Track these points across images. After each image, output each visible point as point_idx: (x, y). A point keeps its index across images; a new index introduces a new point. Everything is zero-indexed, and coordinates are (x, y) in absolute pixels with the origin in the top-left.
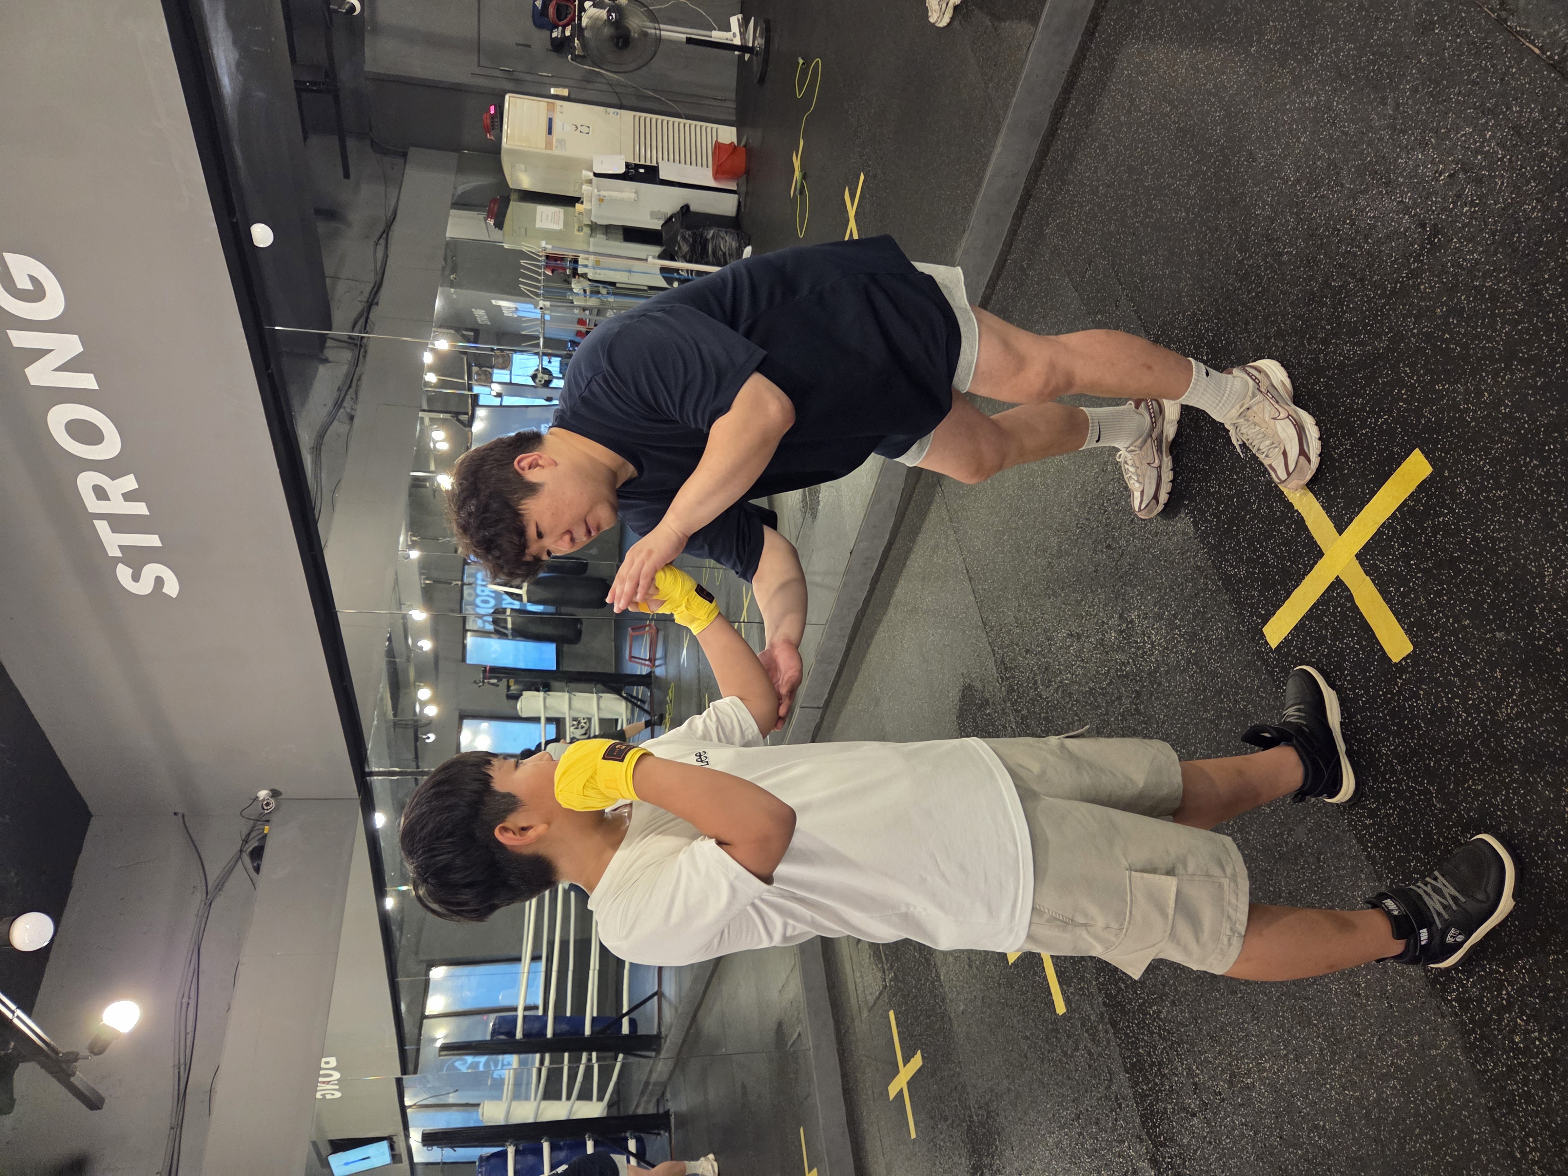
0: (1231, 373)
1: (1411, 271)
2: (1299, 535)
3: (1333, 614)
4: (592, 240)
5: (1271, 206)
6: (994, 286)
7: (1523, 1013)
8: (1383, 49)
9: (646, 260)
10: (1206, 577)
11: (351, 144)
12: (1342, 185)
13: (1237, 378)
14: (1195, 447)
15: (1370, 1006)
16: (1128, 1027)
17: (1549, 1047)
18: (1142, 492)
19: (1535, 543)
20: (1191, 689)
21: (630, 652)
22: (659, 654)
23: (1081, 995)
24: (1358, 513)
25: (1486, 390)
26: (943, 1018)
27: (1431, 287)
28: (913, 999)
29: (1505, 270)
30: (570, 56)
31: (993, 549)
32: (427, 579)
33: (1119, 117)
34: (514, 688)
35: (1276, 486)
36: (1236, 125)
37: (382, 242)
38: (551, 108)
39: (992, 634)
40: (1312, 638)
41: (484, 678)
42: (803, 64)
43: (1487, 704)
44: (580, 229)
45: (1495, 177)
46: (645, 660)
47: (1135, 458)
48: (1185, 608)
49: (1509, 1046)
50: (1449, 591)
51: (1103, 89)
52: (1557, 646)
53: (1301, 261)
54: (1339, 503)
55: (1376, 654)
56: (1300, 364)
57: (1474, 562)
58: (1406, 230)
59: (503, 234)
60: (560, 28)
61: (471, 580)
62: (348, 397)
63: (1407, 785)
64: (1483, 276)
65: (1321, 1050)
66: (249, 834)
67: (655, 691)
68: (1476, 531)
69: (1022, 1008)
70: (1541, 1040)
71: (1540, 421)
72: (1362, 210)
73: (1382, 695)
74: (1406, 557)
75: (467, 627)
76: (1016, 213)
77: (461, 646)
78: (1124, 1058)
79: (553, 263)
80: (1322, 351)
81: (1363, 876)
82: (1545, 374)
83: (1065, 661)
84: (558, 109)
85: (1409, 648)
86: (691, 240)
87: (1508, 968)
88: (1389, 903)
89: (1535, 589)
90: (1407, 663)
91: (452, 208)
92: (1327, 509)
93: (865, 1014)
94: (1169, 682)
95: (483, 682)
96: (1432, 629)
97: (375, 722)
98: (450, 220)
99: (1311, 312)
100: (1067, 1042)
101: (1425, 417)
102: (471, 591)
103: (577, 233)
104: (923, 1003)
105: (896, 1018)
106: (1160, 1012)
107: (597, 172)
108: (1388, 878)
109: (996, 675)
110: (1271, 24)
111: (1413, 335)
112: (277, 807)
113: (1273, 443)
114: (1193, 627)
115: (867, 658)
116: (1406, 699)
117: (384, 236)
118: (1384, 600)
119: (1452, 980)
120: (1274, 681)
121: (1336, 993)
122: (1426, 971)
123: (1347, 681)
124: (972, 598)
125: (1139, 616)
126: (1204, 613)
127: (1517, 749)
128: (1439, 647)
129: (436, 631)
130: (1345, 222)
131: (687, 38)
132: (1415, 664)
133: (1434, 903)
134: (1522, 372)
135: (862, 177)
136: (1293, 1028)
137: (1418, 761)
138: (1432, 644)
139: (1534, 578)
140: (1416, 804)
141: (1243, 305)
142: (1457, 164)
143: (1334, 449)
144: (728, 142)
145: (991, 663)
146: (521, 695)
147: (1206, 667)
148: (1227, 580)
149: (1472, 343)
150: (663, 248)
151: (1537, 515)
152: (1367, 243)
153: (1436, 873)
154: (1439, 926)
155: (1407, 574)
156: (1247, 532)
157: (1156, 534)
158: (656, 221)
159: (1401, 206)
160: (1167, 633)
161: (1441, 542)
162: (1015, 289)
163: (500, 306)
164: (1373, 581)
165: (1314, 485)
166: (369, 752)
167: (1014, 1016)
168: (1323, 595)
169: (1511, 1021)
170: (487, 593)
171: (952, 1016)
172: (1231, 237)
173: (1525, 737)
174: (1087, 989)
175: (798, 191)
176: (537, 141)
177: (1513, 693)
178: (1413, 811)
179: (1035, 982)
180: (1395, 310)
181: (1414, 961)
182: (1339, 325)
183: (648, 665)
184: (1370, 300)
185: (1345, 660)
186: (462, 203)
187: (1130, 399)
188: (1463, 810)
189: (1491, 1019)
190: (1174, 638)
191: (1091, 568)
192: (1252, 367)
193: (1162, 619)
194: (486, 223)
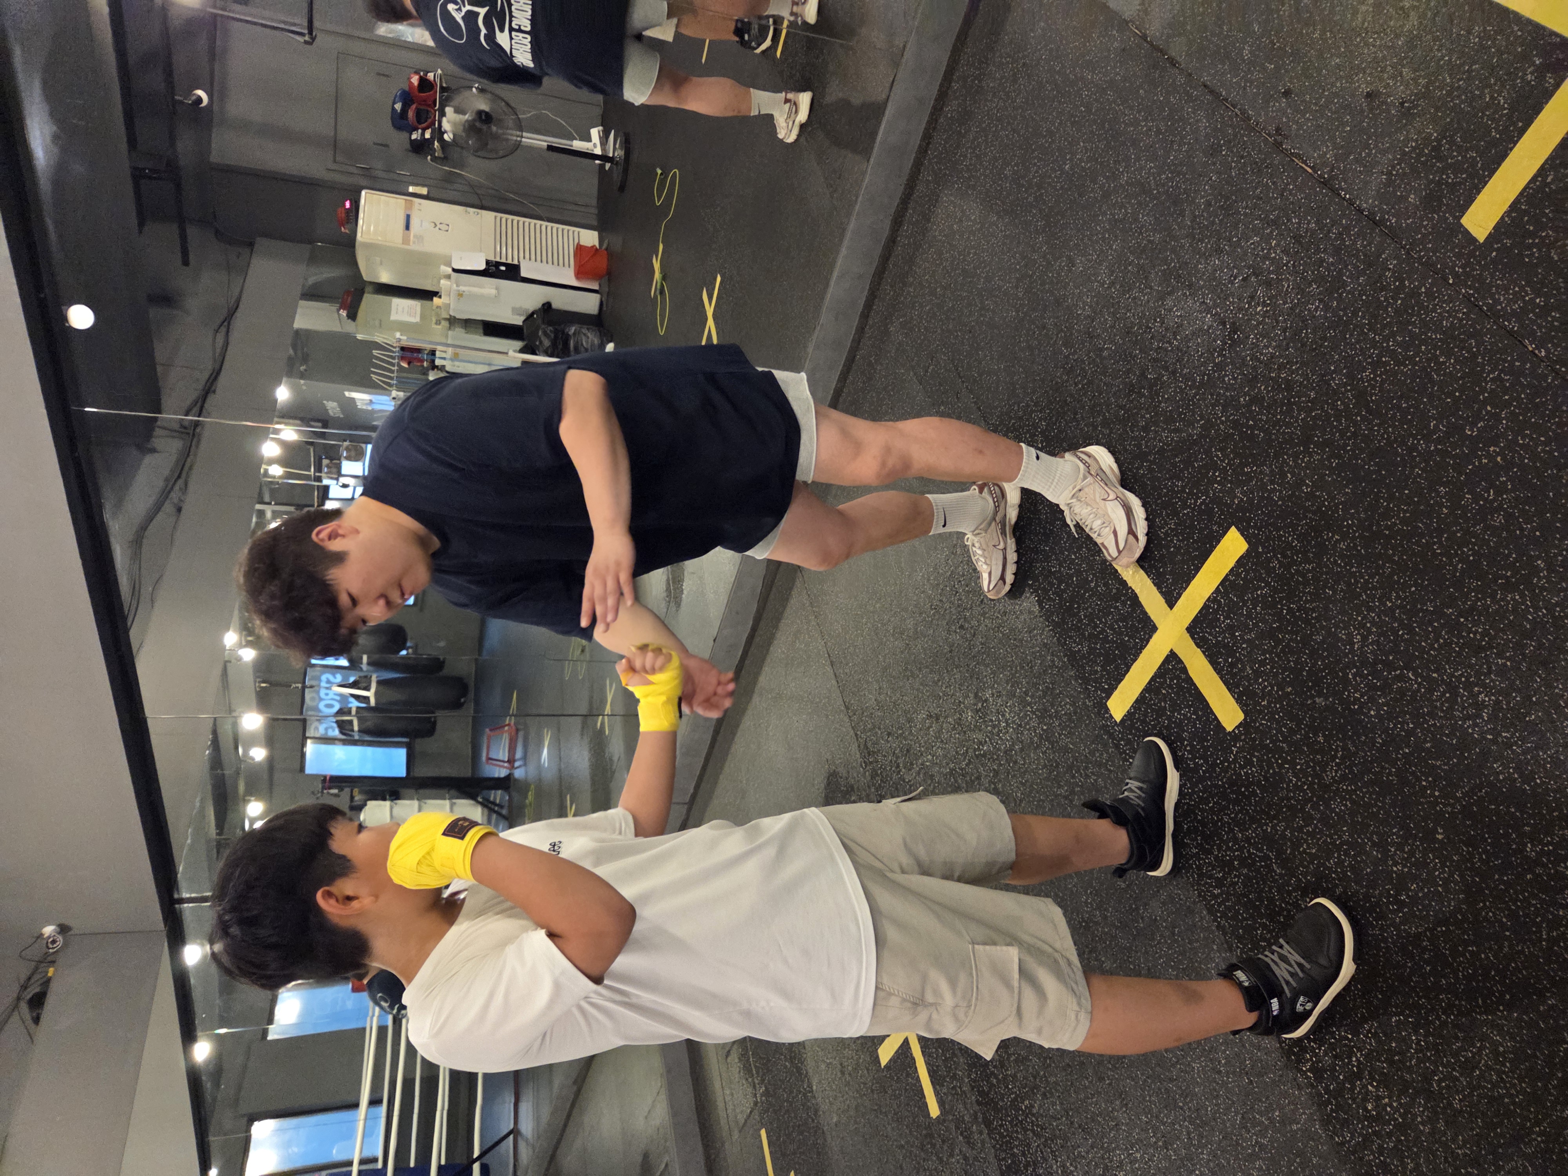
0: (1063, 457)
1: (1216, 365)
2: (1134, 611)
3: (1170, 687)
4: (450, 333)
5: (1090, 307)
6: (846, 380)
7: (1373, 1079)
8: (1179, 168)
9: (507, 353)
10: (1053, 655)
11: (192, 232)
12: (1151, 288)
13: (1068, 462)
14: (1035, 529)
15: (1231, 1083)
16: (1001, 1126)
17: (1399, 1112)
18: (990, 574)
19: (1342, 612)
20: (1045, 766)
21: (488, 754)
22: (519, 754)
23: (953, 1095)
24: (1185, 589)
25: (1288, 472)
26: (816, 1132)
27: (1235, 379)
28: (785, 1114)
29: (1297, 362)
30: (429, 157)
31: (853, 632)
32: (264, 682)
33: (952, 225)
34: (358, 797)
35: (1111, 565)
36: (1056, 233)
37: (223, 330)
38: (409, 206)
39: (855, 718)
40: (1153, 710)
41: (324, 788)
42: (661, 174)
43: (1314, 769)
44: (438, 323)
45: (1282, 280)
46: (503, 761)
47: (982, 540)
48: (1035, 685)
49: (1363, 1115)
50: (1272, 659)
51: (937, 201)
52: (1370, 709)
53: (1120, 356)
54: (1168, 579)
55: (1211, 723)
56: (1126, 450)
57: (1291, 632)
58: (1209, 328)
59: (356, 326)
60: (420, 131)
61: (313, 683)
62: (177, 488)
63: (1249, 851)
64: (1278, 369)
65: (1189, 1133)
66: (29, 979)
67: (514, 794)
68: (1291, 603)
69: (895, 1114)
70: (1391, 1106)
71: (1338, 499)
72: (1170, 310)
73: (1220, 763)
74: (1231, 629)
75: (307, 735)
76: (862, 313)
77: (299, 754)
78: (999, 1160)
79: (408, 354)
80: (1143, 438)
81: (1215, 947)
82: (1339, 457)
83: (925, 743)
84: (416, 206)
85: (1241, 717)
86: (552, 335)
87: (1356, 1033)
88: (1240, 975)
89: (1346, 655)
90: (1240, 731)
91: (301, 299)
92: (1158, 585)
93: (736, 1135)
94: (1024, 759)
95: (322, 792)
96: (1260, 698)
97: (189, 841)
98: (299, 310)
99: (1132, 402)
100: (942, 1148)
101: (1238, 497)
102: (314, 695)
103: (434, 326)
104: (796, 1118)
105: (768, 1137)
106: (1032, 1106)
107: (456, 267)
108: (1238, 947)
109: (859, 760)
110: (1082, 144)
111: (1222, 422)
112: (66, 945)
113: (1104, 523)
114: (1043, 704)
115: (733, 750)
116: (1242, 767)
117: (226, 324)
118: (1215, 670)
119: (1304, 1050)
120: (1121, 754)
121: (1199, 1071)
122: (1281, 1042)
123: (1187, 751)
124: (834, 682)
125: (993, 695)
126: (1053, 688)
127: (1344, 811)
128: (1266, 715)
129: (270, 738)
130: (1155, 320)
131: (548, 146)
132: (1247, 733)
133: (1282, 972)
134: (1319, 454)
135: (719, 279)
136: (1160, 1113)
137: (1256, 829)
138: (1260, 712)
139: (1345, 646)
140: (1258, 871)
141: (1072, 396)
142: (1249, 269)
143: (1160, 528)
144: (590, 245)
145: (854, 748)
146: (366, 805)
147: (1057, 742)
148: (1072, 656)
149: (1274, 429)
150: (525, 343)
151: (1342, 586)
152: (1176, 339)
153: (1281, 941)
154: (1289, 995)
155: (1233, 645)
156: (1087, 609)
157: (1005, 613)
158: (518, 317)
159: (1204, 307)
160: (1020, 710)
161: (1261, 613)
162: (864, 383)
163: (354, 399)
164: (1204, 653)
165: (1144, 561)
166: (179, 876)
167: (888, 1124)
168: (1160, 668)
169: (1363, 1088)
170: (331, 696)
171: (825, 1129)
172: (1057, 335)
173: (1351, 799)
174: (960, 1088)
175: (658, 292)
176: (394, 235)
177: (1335, 757)
178: (1255, 877)
179: (908, 1084)
180: (1205, 400)
181: (1268, 1032)
182: (1156, 414)
183: (506, 767)
184: (1182, 391)
185: (1184, 731)
186: (313, 294)
187: (974, 483)
188: (1301, 874)
189: (1345, 1088)
190: (1026, 715)
191: (947, 649)
192: (1082, 452)
193: (1014, 696)
194: (339, 314)
